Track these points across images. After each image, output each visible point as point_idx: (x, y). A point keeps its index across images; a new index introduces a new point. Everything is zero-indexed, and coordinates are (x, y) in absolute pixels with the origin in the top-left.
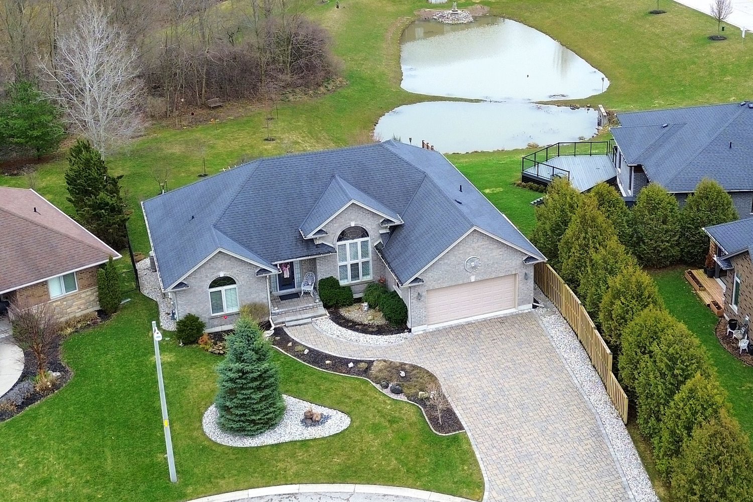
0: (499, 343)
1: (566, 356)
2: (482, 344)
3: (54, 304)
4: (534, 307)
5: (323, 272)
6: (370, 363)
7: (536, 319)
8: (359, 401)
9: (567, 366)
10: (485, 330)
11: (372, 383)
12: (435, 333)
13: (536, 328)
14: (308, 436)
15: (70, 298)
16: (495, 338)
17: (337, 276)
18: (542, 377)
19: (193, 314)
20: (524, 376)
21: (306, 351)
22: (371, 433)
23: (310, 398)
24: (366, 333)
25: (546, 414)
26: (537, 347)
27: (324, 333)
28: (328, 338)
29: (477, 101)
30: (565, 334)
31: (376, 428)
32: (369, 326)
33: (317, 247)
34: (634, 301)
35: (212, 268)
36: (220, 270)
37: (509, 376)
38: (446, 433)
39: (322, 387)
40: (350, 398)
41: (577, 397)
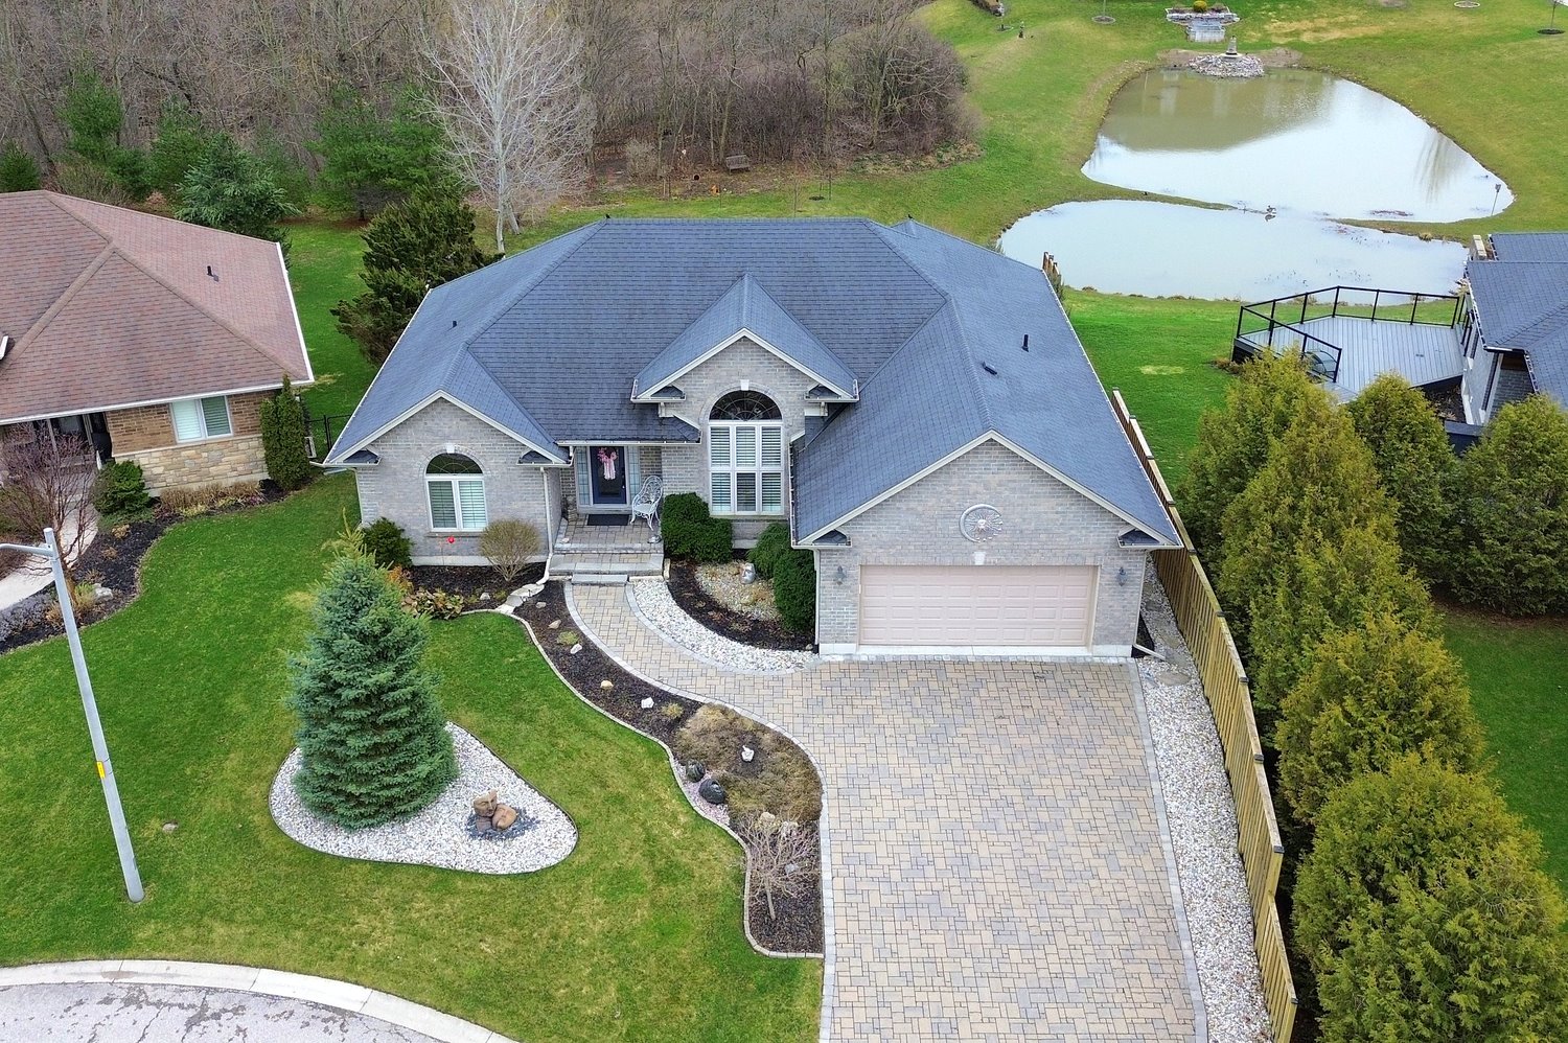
0: (1012, 729)
1: (1173, 806)
2: (969, 721)
3: (183, 453)
4: (1136, 654)
5: (677, 480)
6: (691, 707)
7: (1129, 686)
8: (620, 800)
9: (1165, 838)
10: (992, 686)
11: (672, 759)
12: (871, 667)
13: (1120, 711)
14: (464, 862)
15: (216, 447)
16: (1006, 713)
17: (706, 495)
18: (1087, 852)
19: (391, 520)
20: (1038, 838)
21: (577, 648)
22: (602, 895)
23: (521, 763)
24: (723, 634)
25: (1055, 968)
26: (1105, 762)
27: (638, 614)
28: (639, 627)
29: (1218, 207)
30: (1193, 742)
31: (620, 882)
32: (739, 618)
33: (661, 424)
34: (1382, 718)
35: (429, 431)
36: (447, 438)
37: (1002, 825)
38: (772, 949)
39: (561, 741)
40: (604, 785)
41: (1162, 941)
